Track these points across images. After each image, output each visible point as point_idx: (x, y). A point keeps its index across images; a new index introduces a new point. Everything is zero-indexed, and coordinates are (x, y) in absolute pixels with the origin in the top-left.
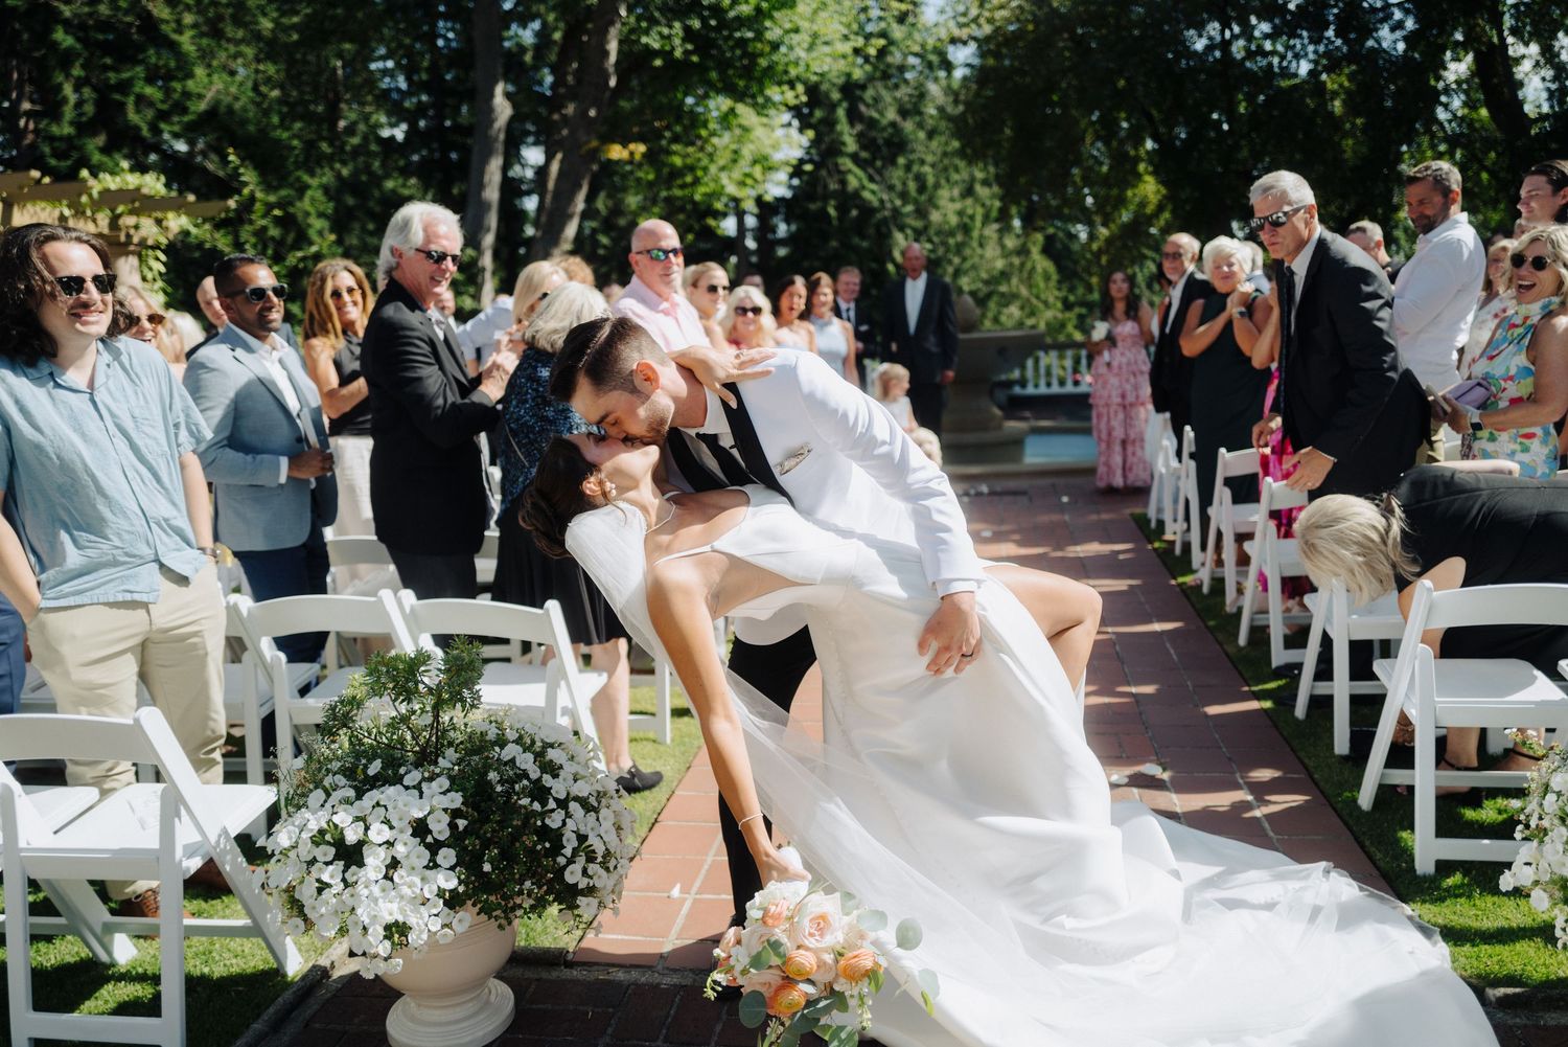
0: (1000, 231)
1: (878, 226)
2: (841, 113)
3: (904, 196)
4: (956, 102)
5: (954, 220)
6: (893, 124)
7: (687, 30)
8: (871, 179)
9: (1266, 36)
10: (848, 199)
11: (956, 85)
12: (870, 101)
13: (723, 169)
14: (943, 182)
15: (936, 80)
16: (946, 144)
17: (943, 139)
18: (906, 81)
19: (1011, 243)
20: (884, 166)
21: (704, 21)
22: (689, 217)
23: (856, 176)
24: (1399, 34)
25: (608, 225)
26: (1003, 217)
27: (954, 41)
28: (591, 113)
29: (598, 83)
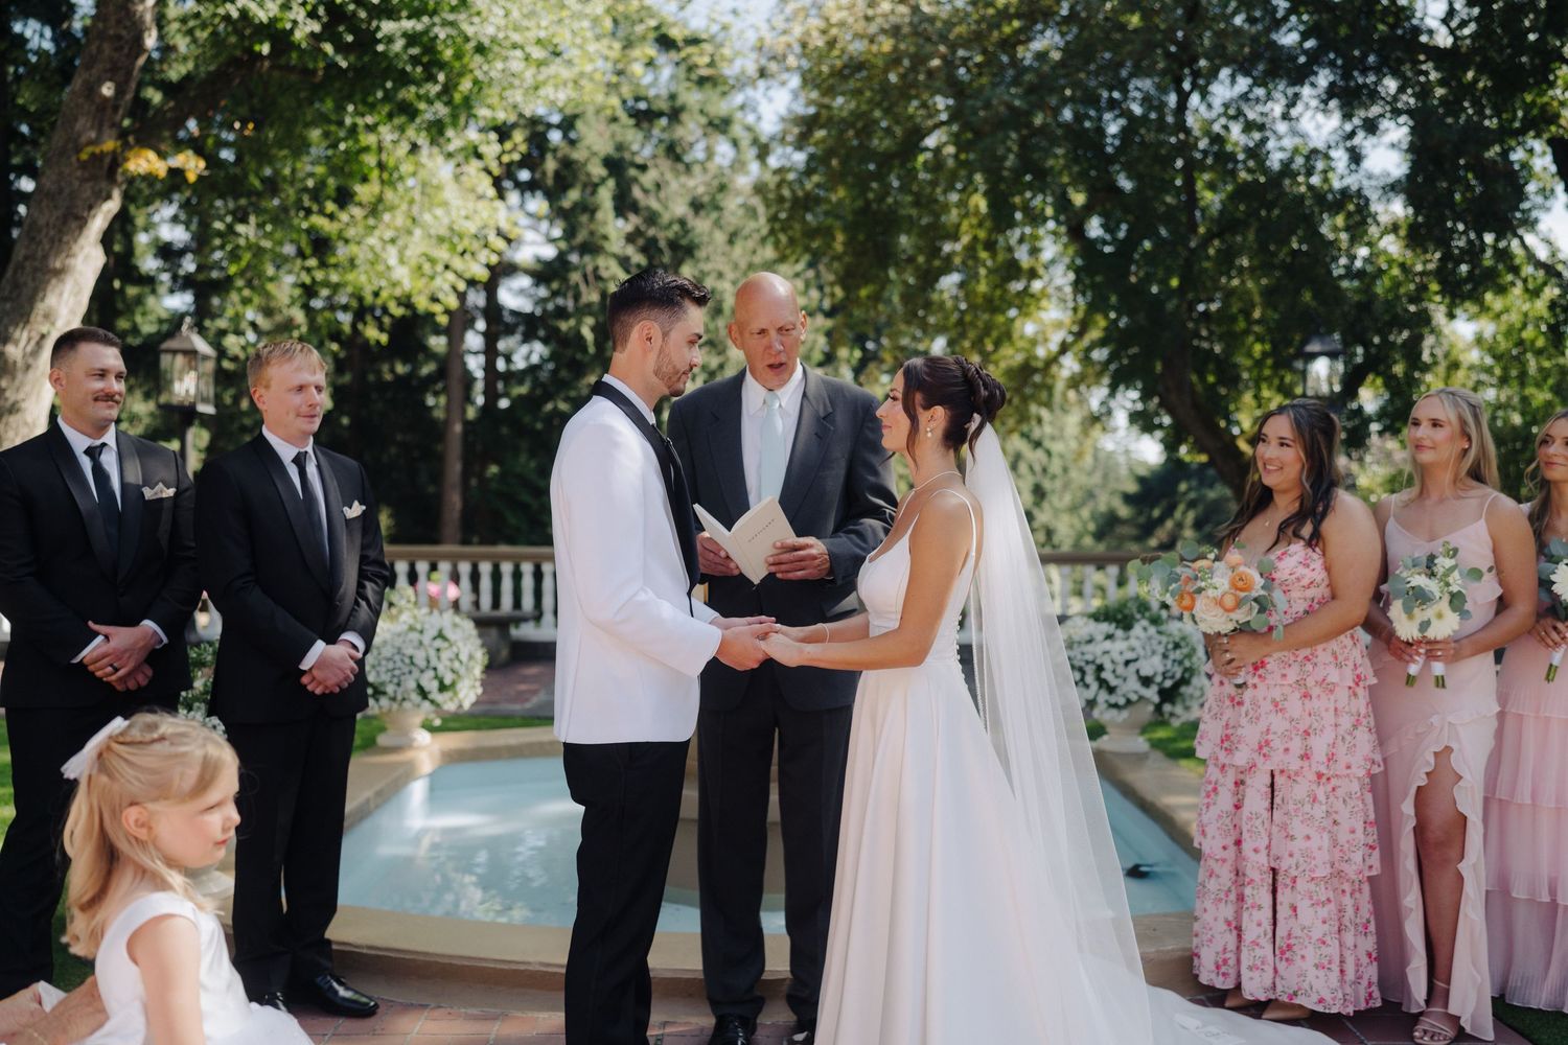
28: (107, 90)
29: (119, 37)
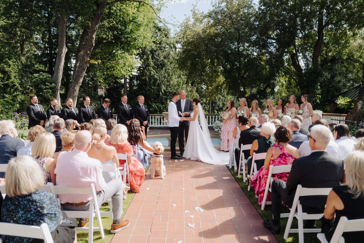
0: (187, 85)
1: (158, 84)
2: (150, 57)
3: (165, 77)
4: (178, 56)
5: (176, 83)
6: (163, 61)
8: (157, 72)
9: (247, 47)
10: (151, 77)
11: (177, 53)
13: (121, 68)
14: (174, 74)
15: (172, 51)
16: (175, 66)
17: (174, 64)
18: (166, 51)
19: (189, 89)
20: (160, 70)
22: (112, 79)
24: (275, 49)
26: (187, 83)
27: (177, 42)
28: (88, 52)
29: (90, 45)
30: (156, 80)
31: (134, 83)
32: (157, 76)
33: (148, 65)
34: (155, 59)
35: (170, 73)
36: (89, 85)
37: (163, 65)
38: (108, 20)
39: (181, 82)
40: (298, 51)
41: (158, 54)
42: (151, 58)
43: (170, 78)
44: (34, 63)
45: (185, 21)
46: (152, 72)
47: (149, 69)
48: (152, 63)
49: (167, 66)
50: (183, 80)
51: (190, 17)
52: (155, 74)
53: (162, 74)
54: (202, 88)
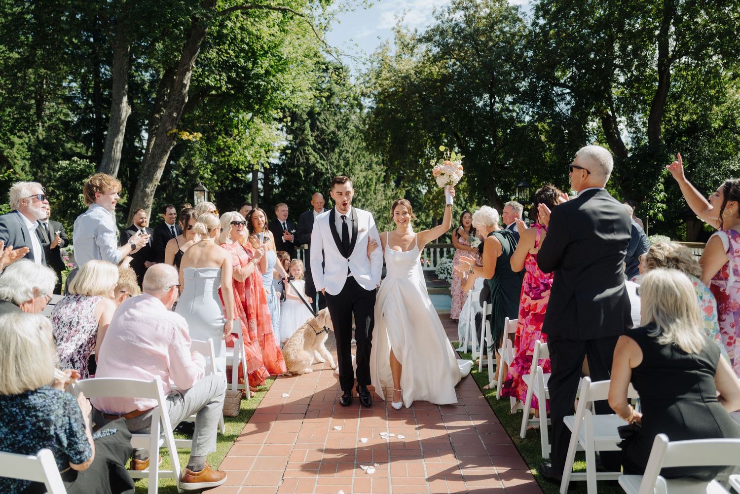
0: (385, 187)
1: (325, 181)
2: (307, 125)
3: (338, 167)
4: (364, 124)
5: (362, 180)
6: (334, 133)
7: (229, 77)
8: (321, 158)
9: (511, 103)
10: (310, 168)
11: (364, 116)
12: (322, 121)
13: (245, 148)
14: (357, 162)
15: (355, 113)
16: (359, 143)
17: (358, 141)
18: (341, 113)
19: (389, 193)
20: (328, 152)
21: (238, 75)
22: (227, 172)
23: (314, 157)
24: (569, 107)
25: (185, 173)
26: (386, 180)
27: (363, 95)
28: (175, 115)
29: (178, 100)
30: (319, 174)
31: (272, 181)
32: (323, 165)
33: (303, 143)
34: (318, 130)
35: (350, 159)
36: (179, 186)
37: (335, 143)
38: (218, 47)
39: (372, 178)
40: (618, 110)
41: (325, 120)
42: (309, 128)
43: (350, 170)
44: (64, 139)
45: (380, 51)
46: (311, 157)
47: (305, 150)
48: (311, 139)
49: (343, 145)
50: (377, 174)
51: (389, 41)
52: (318, 162)
53: (333, 162)
54: (419, 192)
